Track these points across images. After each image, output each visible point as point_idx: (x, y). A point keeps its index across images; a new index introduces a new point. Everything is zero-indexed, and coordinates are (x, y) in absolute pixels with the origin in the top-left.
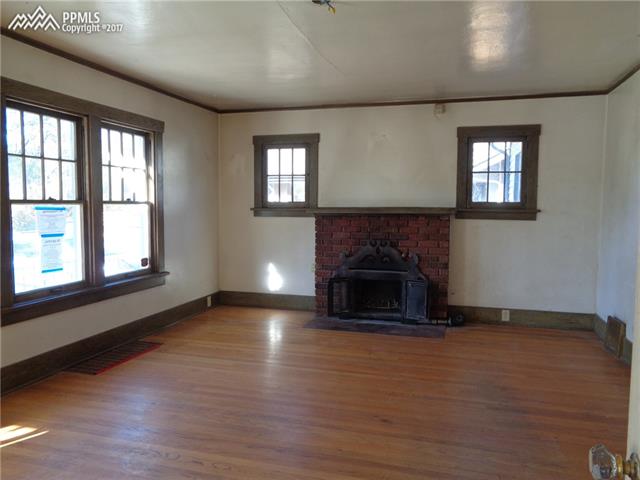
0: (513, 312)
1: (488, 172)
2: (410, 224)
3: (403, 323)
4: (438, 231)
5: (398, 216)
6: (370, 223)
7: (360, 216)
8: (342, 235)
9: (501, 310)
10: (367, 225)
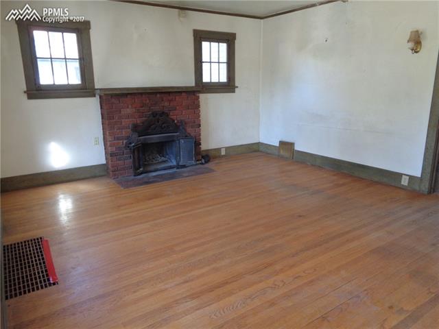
0: (227, 148)
1: (210, 62)
2: (177, 99)
3: (178, 168)
4: (194, 102)
5: (169, 93)
6: (150, 100)
7: (141, 94)
8: (129, 111)
9: (221, 148)
10: (148, 101)
